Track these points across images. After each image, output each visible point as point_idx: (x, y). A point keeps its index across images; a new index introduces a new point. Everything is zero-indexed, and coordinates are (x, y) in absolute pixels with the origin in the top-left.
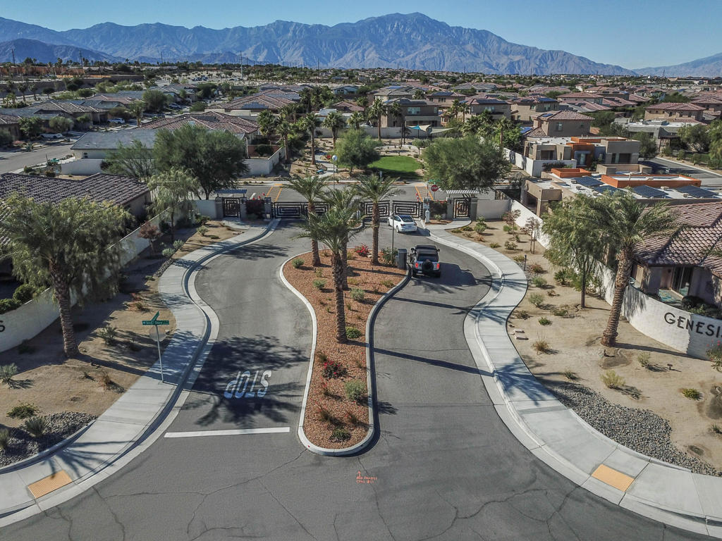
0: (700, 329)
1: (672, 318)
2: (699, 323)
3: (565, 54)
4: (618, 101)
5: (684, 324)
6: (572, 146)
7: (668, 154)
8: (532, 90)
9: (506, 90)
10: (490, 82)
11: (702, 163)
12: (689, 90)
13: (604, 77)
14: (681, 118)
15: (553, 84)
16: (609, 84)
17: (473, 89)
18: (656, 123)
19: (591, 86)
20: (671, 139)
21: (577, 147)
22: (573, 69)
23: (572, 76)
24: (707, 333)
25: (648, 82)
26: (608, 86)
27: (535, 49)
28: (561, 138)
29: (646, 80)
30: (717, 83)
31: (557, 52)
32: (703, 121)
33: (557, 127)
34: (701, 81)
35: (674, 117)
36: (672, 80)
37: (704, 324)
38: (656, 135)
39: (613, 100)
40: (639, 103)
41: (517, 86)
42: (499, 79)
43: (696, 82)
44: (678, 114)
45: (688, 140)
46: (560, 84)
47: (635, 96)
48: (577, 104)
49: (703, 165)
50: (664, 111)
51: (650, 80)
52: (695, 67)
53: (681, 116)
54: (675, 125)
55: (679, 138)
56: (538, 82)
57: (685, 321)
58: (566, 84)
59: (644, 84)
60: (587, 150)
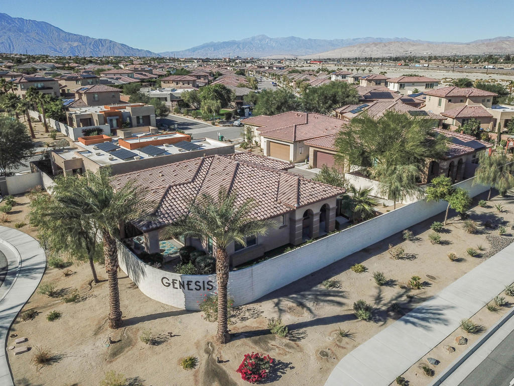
0: (191, 287)
1: (168, 282)
2: (188, 282)
3: (111, 42)
4: (145, 75)
5: (177, 285)
6: (103, 113)
7: (178, 112)
8: (86, 68)
9: (63, 68)
10: (51, 62)
11: (199, 116)
12: (191, 66)
13: (140, 58)
14: (184, 86)
15: (102, 63)
16: (142, 63)
17: (33, 68)
18: (168, 91)
19: (130, 65)
20: (178, 101)
21: (108, 114)
22: (118, 53)
23: (118, 57)
24: (196, 289)
25: (168, 61)
26: (141, 64)
27: (88, 37)
28: (97, 107)
29: (166, 60)
30: (206, 62)
31: (105, 40)
32: (198, 87)
33: (94, 97)
34: (198, 60)
35: (179, 85)
36: (182, 60)
37: (191, 282)
38: (169, 99)
39: (142, 74)
40: (160, 76)
41: (73, 65)
42: (60, 60)
43: (196, 61)
44: (181, 83)
45: (189, 101)
46: (108, 63)
47: (158, 71)
48: (115, 78)
49: (199, 118)
50: (173, 81)
51: (169, 60)
52: (194, 52)
53: (183, 84)
54: (179, 92)
55: (182, 100)
56: (91, 62)
57: (178, 282)
58: (112, 63)
59: (164, 62)
60: (117, 116)
